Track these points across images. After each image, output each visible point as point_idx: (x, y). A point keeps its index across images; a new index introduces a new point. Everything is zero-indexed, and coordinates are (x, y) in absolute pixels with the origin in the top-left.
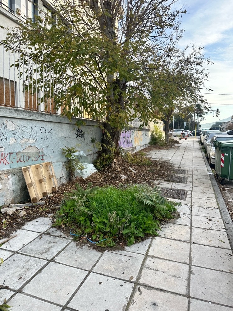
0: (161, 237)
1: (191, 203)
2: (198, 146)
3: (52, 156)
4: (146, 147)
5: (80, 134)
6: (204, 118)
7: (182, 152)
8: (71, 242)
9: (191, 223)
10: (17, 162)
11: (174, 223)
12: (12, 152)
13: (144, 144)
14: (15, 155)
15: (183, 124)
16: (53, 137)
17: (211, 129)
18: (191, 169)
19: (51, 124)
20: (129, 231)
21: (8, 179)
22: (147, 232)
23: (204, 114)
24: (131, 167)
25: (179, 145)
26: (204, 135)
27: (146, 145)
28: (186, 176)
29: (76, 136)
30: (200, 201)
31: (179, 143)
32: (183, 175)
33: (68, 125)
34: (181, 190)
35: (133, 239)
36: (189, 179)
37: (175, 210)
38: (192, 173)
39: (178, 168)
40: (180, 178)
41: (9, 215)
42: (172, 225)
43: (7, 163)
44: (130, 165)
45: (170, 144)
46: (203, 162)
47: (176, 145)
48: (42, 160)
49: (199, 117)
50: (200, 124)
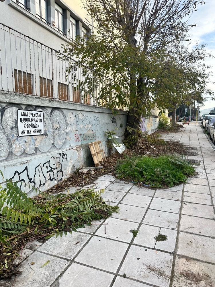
0: (189, 183)
1: (205, 167)
2: (200, 129)
3: (99, 137)
4: (156, 131)
5: (114, 121)
6: (204, 104)
7: (188, 134)
8: (133, 185)
9: (207, 177)
10: (84, 140)
11: (195, 177)
12: (82, 133)
13: (154, 129)
14: (82, 136)
15: (184, 110)
16: (100, 124)
17: (211, 114)
18: (199, 147)
19: (99, 114)
20: (169, 179)
21: (81, 151)
22: (180, 180)
23: (203, 100)
24: (151, 145)
25: (184, 129)
26: (206, 120)
27: (155, 129)
28: (196, 151)
29: (111, 122)
30: (211, 166)
31: (184, 128)
32: (194, 151)
33: (108, 114)
34: (195, 160)
35: (172, 184)
36: (200, 153)
37: (194, 171)
38: (201, 149)
39: (188, 147)
40: (191, 153)
41: (85, 173)
42: (194, 178)
43: (79, 141)
44: (151, 144)
45: (176, 128)
46: (208, 141)
47: (181, 129)
48: (95, 139)
49: (199, 103)
50: (200, 110)
